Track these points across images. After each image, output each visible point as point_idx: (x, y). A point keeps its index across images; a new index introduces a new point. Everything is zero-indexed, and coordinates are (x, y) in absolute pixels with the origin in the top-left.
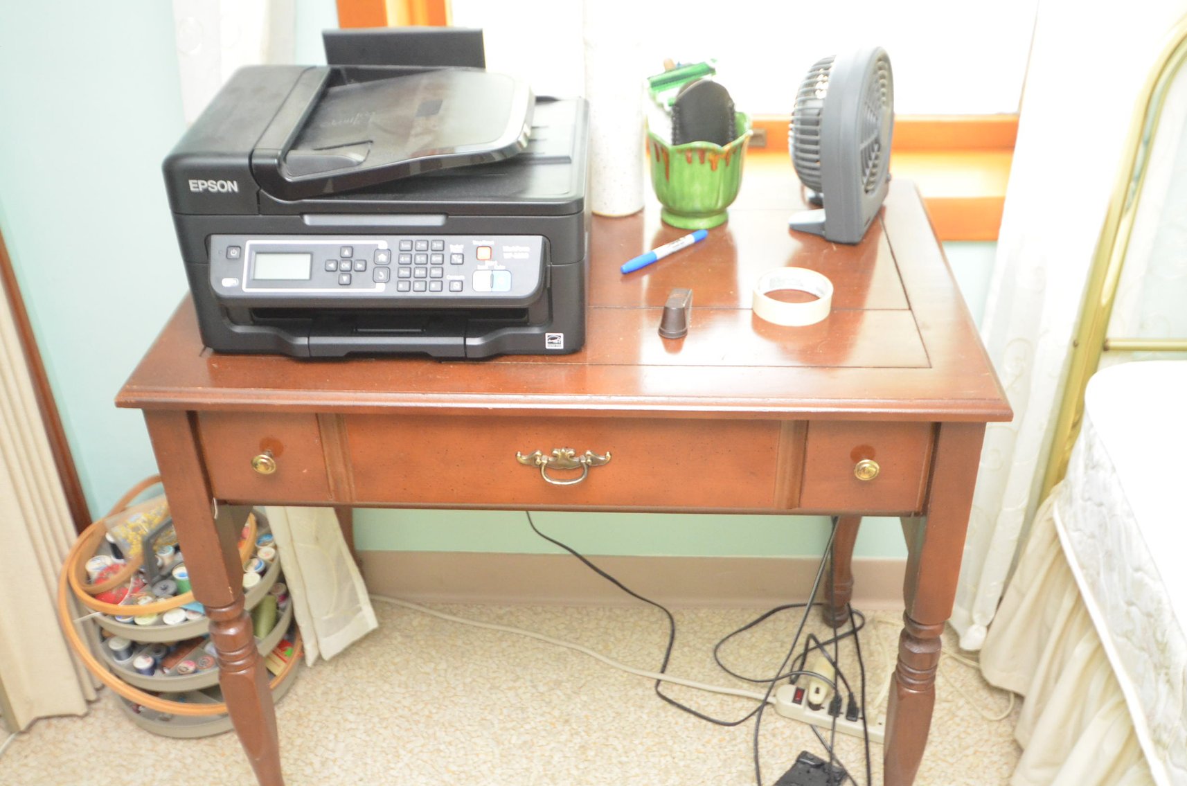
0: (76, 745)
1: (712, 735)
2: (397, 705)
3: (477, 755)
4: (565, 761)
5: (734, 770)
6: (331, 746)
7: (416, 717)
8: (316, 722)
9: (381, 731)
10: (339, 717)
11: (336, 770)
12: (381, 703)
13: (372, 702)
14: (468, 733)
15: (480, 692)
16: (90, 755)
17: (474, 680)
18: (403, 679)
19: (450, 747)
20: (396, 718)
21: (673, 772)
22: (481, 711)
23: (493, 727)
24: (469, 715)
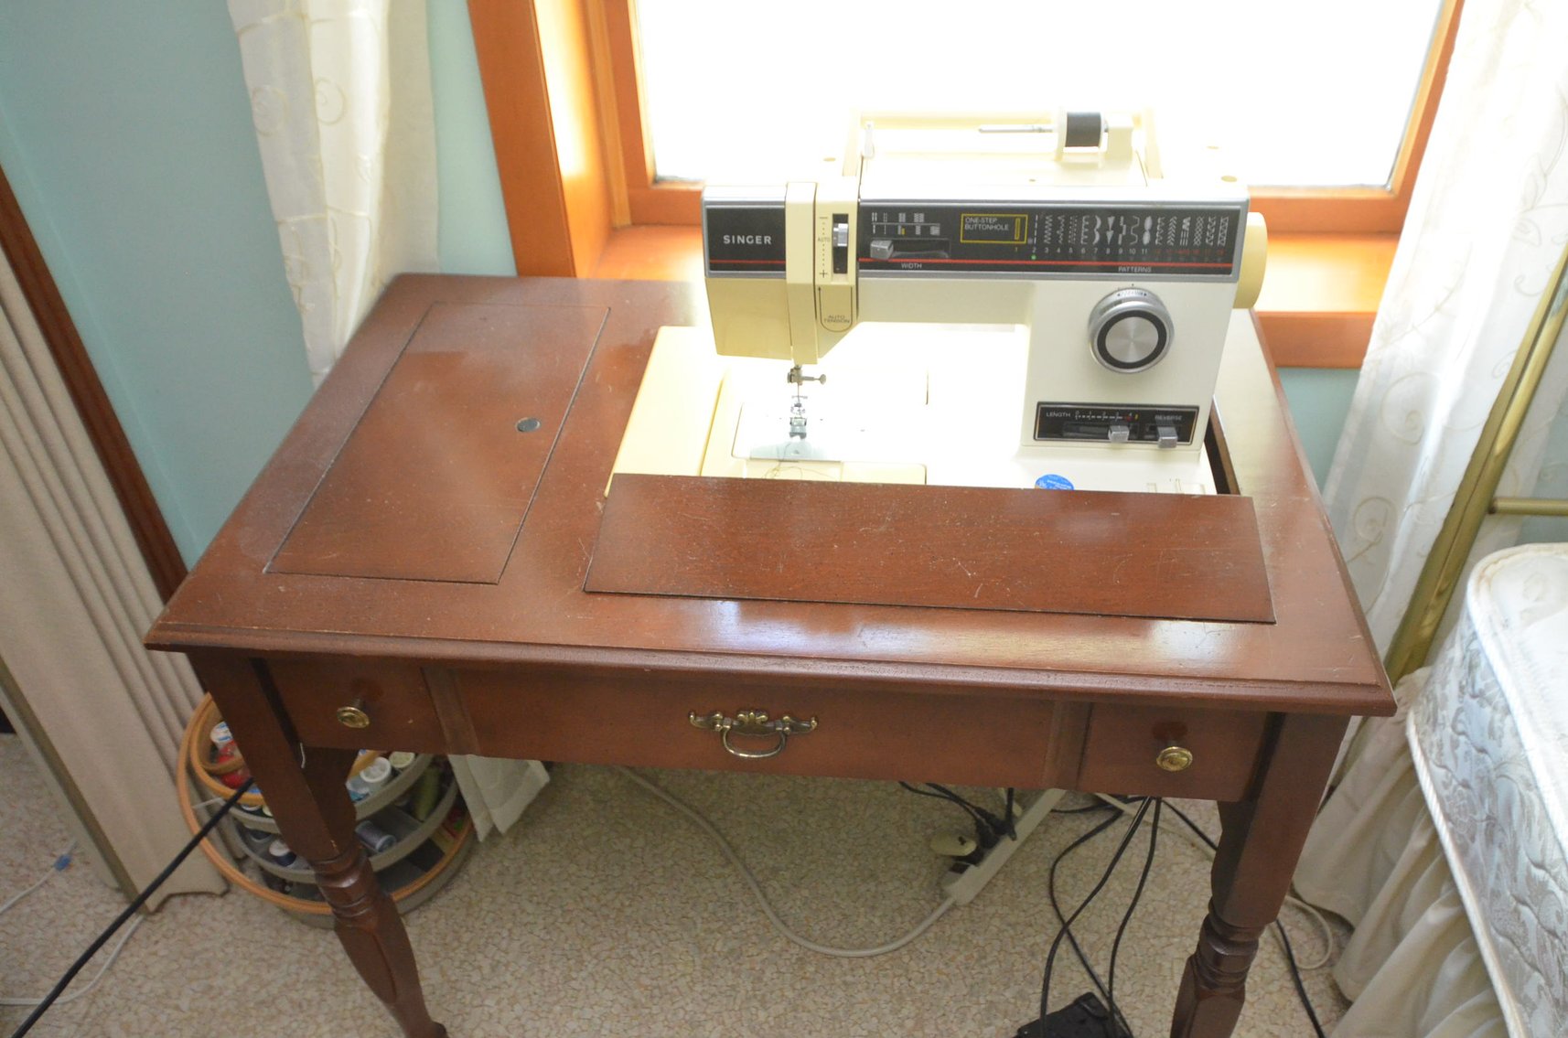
0: (212, 929)
1: (958, 950)
2: (585, 893)
3: (675, 965)
4: (778, 978)
5: (982, 1000)
6: (504, 944)
7: (605, 911)
8: (488, 912)
9: (564, 927)
10: (515, 906)
11: (508, 978)
12: (566, 889)
13: (555, 888)
14: (666, 935)
15: (682, 880)
16: (227, 944)
17: (676, 864)
18: (593, 858)
19: (643, 953)
20: (582, 911)
21: (908, 999)
22: (683, 905)
23: (696, 928)
24: (667, 911)
